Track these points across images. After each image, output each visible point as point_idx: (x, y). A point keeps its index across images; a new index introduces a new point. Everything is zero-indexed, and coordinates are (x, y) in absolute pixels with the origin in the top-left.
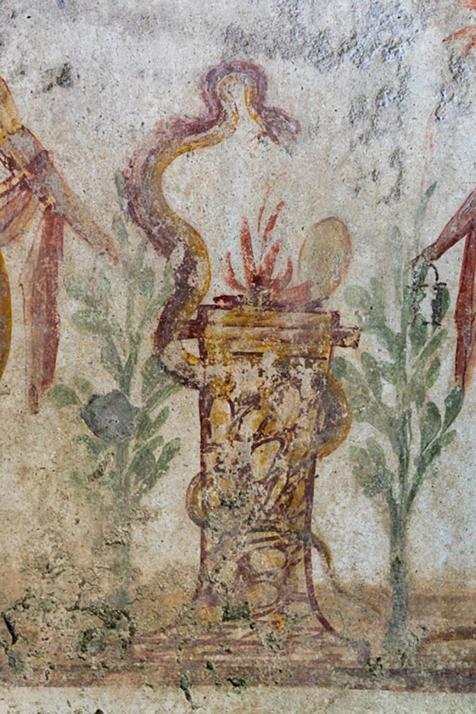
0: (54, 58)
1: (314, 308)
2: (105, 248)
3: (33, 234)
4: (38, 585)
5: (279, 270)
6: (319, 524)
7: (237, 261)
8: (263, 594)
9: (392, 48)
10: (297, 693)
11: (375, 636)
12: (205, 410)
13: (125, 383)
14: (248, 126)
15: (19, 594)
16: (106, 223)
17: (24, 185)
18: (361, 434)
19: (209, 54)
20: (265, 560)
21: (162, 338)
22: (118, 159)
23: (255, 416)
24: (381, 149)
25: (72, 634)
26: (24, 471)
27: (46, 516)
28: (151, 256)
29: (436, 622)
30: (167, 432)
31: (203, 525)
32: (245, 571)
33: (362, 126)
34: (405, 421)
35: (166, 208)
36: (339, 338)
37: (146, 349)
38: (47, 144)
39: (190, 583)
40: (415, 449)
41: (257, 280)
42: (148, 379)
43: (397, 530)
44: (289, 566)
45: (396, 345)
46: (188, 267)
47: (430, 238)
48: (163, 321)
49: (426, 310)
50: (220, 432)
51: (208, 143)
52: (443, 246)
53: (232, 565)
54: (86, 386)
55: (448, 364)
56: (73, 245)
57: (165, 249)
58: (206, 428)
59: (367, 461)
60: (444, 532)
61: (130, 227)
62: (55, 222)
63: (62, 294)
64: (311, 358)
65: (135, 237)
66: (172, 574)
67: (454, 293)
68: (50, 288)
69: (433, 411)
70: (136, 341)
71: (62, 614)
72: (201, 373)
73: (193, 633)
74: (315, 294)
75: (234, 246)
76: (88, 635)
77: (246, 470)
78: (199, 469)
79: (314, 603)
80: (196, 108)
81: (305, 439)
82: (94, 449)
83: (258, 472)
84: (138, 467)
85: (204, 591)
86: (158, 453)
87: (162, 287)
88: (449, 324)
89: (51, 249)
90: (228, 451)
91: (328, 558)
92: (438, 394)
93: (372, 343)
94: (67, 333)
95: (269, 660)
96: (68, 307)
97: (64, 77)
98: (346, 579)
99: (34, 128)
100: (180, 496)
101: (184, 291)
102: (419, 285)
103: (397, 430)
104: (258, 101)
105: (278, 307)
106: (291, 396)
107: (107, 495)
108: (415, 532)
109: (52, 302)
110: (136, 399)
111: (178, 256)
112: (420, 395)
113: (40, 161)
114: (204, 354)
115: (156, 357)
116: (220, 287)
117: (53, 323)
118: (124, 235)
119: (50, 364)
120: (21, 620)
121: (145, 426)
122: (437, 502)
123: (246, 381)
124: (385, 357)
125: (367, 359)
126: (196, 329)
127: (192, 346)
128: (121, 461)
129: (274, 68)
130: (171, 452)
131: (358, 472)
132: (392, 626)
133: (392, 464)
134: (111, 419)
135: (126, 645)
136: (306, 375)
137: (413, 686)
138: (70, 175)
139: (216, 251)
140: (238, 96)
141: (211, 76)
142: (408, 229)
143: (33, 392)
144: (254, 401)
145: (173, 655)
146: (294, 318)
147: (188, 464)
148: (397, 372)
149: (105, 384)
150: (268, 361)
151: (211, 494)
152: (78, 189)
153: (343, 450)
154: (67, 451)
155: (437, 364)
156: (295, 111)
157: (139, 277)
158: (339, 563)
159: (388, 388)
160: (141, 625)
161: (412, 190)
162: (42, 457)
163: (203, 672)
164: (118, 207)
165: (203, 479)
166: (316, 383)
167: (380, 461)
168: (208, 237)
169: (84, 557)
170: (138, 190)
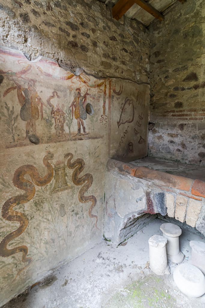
0: (41, 90)
1: (62, 111)
2: (46, 106)
3: (40, 105)
4: (44, 135)
5: (60, 108)
6: (64, 129)
7: (56, 108)
8: (61, 135)
9: (66, 91)
10: (64, 142)
11: (69, 137)
12: (55, 120)
13: (49, 118)
14: (56, 97)
15: (42, 136)
16: (46, 104)
17: (39, 101)
18: (66, 121)
19: (53, 91)
20: (61, 132)
21: (51, 114)
22: (47, 99)
23: (59, 120)
24: (66, 99)
25: (47, 139)
26: (41, 126)
27: (44, 129)
28: (50, 107)
29: (73, 136)
30: (52, 122)
31: (56, 129)
32: (59, 133)
33: (64, 97)
34: (69, 120)
35: (51, 103)
36: (64, 114)
37: (50, 115)
38: (41, 97)
39: (55, 134)
40: (70, 122)
41: (58, 109)
42: (51, 117)
43: (69, 129)
44: (62, 132)
46: (53, 108)
47: (70, 106)
48: (51, 113)
49: (70, 112)
50: (56, 122)
52: (71, 107)
53: (58, 133)
54: (46, 118)
55: (72, 116)
56: (44, 106)
57: (51, 107)
58: (55, 121)
59: (67, 123)
60: (72, 129)
62: (42, 104)
63: (43, 110)
64: (62, 115)
65: (49, 105)
66: (54, 134)
67: (72, 110)
68: (42, 110)
69: (71, 119)
70: (49, 114)
71: (46, 138)
72: (55, 117)
74: (62, 110)
75: (56, 106)
76: (48, 139)
77: (59, 125)
79: (64, 135)
80: (52, 95)
81: (62, 122)
82: (47, 123)
83: (60, 125)
84: (51, 125)
85: (56, 135)
86: (52, 124)
87: (51, 110)
89: (42, 106)
90: (57, 123)
91: (65, 131)
92: (71, 118)
94: (44, 114)
95: (62, 140)
96: (44, 112)
97: (42, 92)
98: (66, 133)
99: (40, 96)
100: (54, 127)
101: (53, 110)
102: (69, 110)
103: (69, 121)
104: (57, 95)
105: (60, 111)
106: (61, 118)
107: (48, 127)
108: (70, 129)
109: (42, 111)
110: (50, 119)
111: (52, 107)
112: (70, 118)
113: (40, 99)
114: (55, 115)
115: (51, 116)
116: (55, 110)
117: (43, 113)
118: (48, 105)
120: (43, 138)
121: (51, 121)
122: (72, 126)
123: (58, 118)
124: (67, 115)
125: (66, 115)
126: (54, 113)
127: (54, 115)
128: (49, 124)
129: (58, 92)
130: (53, 123)
131: (66, 124)
132: (70, 136)
133: (69, 124)
134: (48, 121)
135: (51, 140)
136: (62, 117)
137: (72, 141)
138: (43, 100)
139: (55, 107)
140: (55, 94)
141: (53, 92)
142: (68, 105)
143: (41, 119)
144: (59, 119)
145: (55, 140)
146: (61, 112)
147: (54, 124)
148: (68, 116)
149: (47, 118)
150: (59, 116)
151: (56, 127)
152: (43, 101)
153: (65, 123)
154: (45, 124)
155: (71, 116)
157: (49, 109)
158: (66, 132)
159: (68, 118)
160: (52, 138)
161: (68, 102)
162: (43, 124)
163: (57, 141)
164: (47, 103)
165: (55, 126)
166: (63, 117)
167: (68, 123)
168: (54, 106)
169: (47, 133)
170: (48, 101)
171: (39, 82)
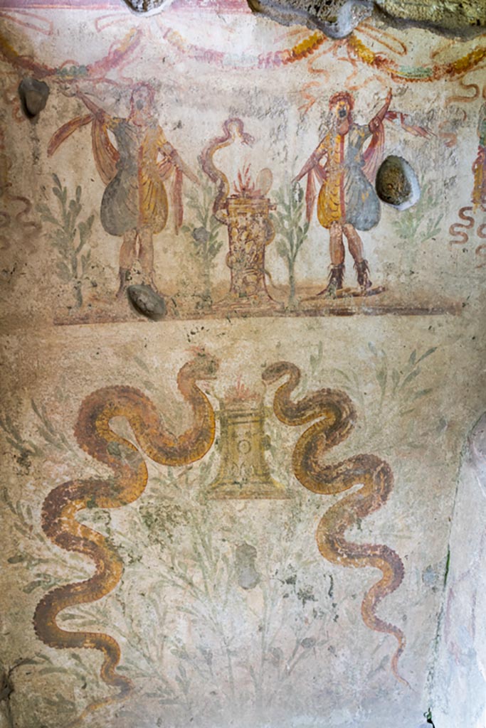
0: (176, 119)
1: (262, 198)
2: (196, 181)
3: (173, 177)
4: (182, 289)
5: (251, 186)
6: (267, 266)
7: (237, 183)
8: (251, 289)
9: (282, 112)
10: (263, 319)
11: (286, 300)
12: (230, 232)
13: (205, 224)
14: (238, 139)
15: (176, 292)
16: (196, 172)
17: (169, 161)
18: (278, 237)
19: (225, 116)
20: (251, 278)
21: (215, 209)
22: (198, 151)
23: (246, 233)
24: (280, 145)
25: (193, 304)
26: (175, 253)
27: (183, 267)
28: (210, 183)
29: (304, 295)
30: (218, 239)
31: (231, 268)
33: (274, 138)
34: (292, 232)
35: (214, 167)
36: (270, 207)
37: (211, 213)
38: (175, 147)
39: (228, 286)
40: (295, 242)
41: (244, 189)
42: (211, 222)
43: (291, 267)
44: (258, 280)
45: (288, 209)
46: (222, 186)
47: (297, 174)
48: (215, 204)
49: (297, 197)
50: (235, 238)
51: (226, 145)
52: (301, 176)
53: (241, 280)
54: (192, 226)
55: (304, 214)
56: (185, 179)
57: (215, 180)
58: (231, 237)
59: (281, 245)
60: (305, 267)
61: (203, 174)
62: (179, 173)
63: (183, 196)
64: (262, 214)
65: (205, 177)
66: (222, 284)
67: (305, 191)
68: (179, 194)
69: (300, 229)
70: (207, 210)
71: (190, 298)
72: (228, 220)
73: (231, 302)
74: (262, 193)
75: (236, 178)
76: (198, 303)
77: (243, 250)
78: (228, 250)
79: (266, 291)
80: (222, 134)
81: (261, 239)
82: (196, 245)
83: (247, 251)
84: (210, 251)
85: (233, 289)
86: (216, 246)
87: (214, 193)
88: (304, 201)
89: (179, 181)
90: (238, 244)
91: (270, 277)
92: (301, 224)
93: (280, 208)
94: (185, 209)
95: (254, 309)
96: (185, 200)
97: (180, 125)
98: (276, 283)
99: (171, 142)
100: (224, 259)
101: (221, 194)
102: (294, 189)
103: (289, 235)
104: (241, 131)
105: (251, 198)
106: (256, 226)
107: (201, 260)
108: (296, 268)
109: (180, 199)
110: (208, 229)
111: (219, 182)
112: (296, 225)
113: (173, 153)
114: (229, 214)
115: (213, 215)
116: (232, 192)
117: (181, 206)
118: (201, 176)
119: (181, 219)
120: (178, 300)
121: (212, 237)
122: (303, 258)
123: (242, 222)
124: (285, 213)
125: (279, 214)
126: (226, 206)
127: (224, 211)
128: (205, 248)
129: (245, 120)
130: (220, 245)
131: (278, 249)
132: (291, 297)
133: (288, 247)
134: (201, 236)
135: (210, 306)
136: (261, 220)
137: (298, 315)
138: (183, 158)
139: (230, 181)
140: (234, 129)
141: (226, 123)
142: (290, 171)
143: (176, 228)
144: (245, 228)
145: (224, 309)
146: (256, 201)
147: (225, 249)
148: (289, 217)
149: (198, 225)
150: (248, 215)
151: (233, 258)
152: (186, 162)
153: (273, 243)
154: (188, 246)
155: (301, 214)
156: (252, 133)
157: (207, 189)
158: (274, 278)
159: (286, 223)
160: (215, 300)
161: (290, 159)
162: (180, 249)
163: (234, 314)
164: (199, 167)
165: (230, 254)
166: (264, 222)
167: (285, 246)
168: (227, 176)
169: (195, 279)
170: (205, 161)
171: (170, 88)
